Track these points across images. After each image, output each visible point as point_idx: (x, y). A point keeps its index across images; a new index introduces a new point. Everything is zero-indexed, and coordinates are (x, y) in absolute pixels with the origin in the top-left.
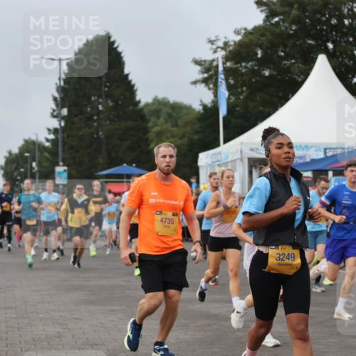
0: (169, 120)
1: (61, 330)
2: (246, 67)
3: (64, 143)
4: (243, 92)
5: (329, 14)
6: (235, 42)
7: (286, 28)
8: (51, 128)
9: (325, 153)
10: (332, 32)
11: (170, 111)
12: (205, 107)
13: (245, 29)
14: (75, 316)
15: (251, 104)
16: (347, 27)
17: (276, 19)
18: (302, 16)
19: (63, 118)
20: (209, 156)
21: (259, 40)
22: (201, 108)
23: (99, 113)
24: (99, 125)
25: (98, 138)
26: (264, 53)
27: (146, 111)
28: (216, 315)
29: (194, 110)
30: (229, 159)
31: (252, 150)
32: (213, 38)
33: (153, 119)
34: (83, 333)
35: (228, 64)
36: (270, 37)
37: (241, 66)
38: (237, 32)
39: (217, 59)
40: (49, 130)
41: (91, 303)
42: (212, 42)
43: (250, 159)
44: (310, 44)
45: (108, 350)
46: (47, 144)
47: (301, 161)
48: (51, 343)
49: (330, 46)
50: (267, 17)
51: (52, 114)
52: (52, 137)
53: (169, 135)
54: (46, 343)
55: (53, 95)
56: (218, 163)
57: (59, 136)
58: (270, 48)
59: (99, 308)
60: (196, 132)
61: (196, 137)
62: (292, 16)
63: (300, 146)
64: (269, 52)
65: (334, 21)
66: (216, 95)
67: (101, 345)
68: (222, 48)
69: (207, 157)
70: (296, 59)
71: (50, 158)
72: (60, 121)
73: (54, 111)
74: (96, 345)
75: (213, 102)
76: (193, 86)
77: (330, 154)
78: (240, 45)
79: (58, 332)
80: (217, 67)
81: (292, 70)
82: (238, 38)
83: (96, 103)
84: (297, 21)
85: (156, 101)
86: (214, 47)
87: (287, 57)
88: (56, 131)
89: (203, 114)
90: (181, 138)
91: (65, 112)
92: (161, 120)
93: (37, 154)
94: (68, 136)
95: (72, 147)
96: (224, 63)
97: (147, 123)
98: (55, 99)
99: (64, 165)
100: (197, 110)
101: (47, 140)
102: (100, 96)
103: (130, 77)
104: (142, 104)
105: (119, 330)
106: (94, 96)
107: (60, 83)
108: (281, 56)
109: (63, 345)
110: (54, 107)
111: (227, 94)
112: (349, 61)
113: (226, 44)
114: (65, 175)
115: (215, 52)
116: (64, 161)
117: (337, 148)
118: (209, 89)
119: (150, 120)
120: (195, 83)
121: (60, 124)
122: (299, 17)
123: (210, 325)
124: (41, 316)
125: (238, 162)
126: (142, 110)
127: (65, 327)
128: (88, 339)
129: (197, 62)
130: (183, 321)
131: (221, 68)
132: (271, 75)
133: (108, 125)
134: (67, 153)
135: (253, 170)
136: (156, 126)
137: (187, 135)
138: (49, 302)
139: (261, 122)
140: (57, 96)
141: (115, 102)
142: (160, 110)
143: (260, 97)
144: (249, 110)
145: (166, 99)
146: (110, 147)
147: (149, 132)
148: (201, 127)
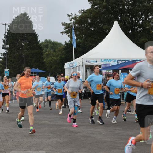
0: (52, 49)
2: (84, 27)
3: (8, 59)
4: (83, 37)
5: (119, 4)
6: (79, 16)
7: (101, 10)
8: (2, 53)
9: (118, 62)
10: (120, 11)
11: (52, 45)
12: (67, 43)
13: (83, 10)
14: (13, 132)
15: (86, 43)
16: (126, 9)
17: (97, 6)
18: (107, 5)
19: (7, 49)
21: (89, 15)
22: (65, 44)
23: (22, 46)
24: (23, 51)
25: (22, 57)
26: (91, 20)
27: (42, 46)
28: (72, 131)
29: (62, 45)
30: (77, 66)
31: (87, 61)
32: (70, 14)
33: (45, 49)
34: (17, 139)
35: (76, 25)
36: (94, 14)
37: (82, 26)
38: (80, 12)
39: (72, 23)
40: (1, 54)
42: (70, 16)
43: (85, 65)
44: (111, 17)
45: (28, 146)
46: (1, 60)
47: (108, 66)
48: (3, 143)
49: (120, 17)
50: (92, 5)
51: (3, 47)
52: (3, 57)
53: (52, 55)
54: (2, 144)
55: (3, 39)
56: (72, 67)
57: (6, 56)
58: (94, 18)
60: (63, 54)
61: (63, 56)
62: (103, 5)
63: (107, 60)
64: (94, 20)
65: (121, 7)
66: (71, 38)
67: (24, 144)
68: (73, 19)
69: (68, 65)
70: (105, 23)
71: (2, 66)
72: (6, 50)
73: (3, 46)
74: (22, 144)
75: (70, 41)
77: (120, 63)
78: (81, 17)
79: (6, 139)
80: (72, 26)
81: (103, 27)
82: (80, 14)
83: (21, 42)
84: (105, 7)
85: (46, 41)
86: (70, 18)
87: (101, 22)
88: (4, 54)
89: (66, 46)
90: (57, 57)
91: (8, 46)
92: (49, 49)
94: (10, 56)
95: (11, 61)
96: (74, 25)
97: (43, 51)
98: (4, 41)
99: (8, 69)
101: (1, 58)
102: (23, 40)
103: (35, 31)
104: (40, 43)
106: (20, 39)
107: (6, 34)
108: (99, 22)
109: (9, 144)
110: (3, 44)
111: (76, 38)
112: (127, 24)
113: (75, 17)
114: (8, 73)
115: (71, 20)
116: (8, 67)
117: (123, 61)
118: (68, 36)
119: (44, 49)
120: (62, 33)
121: (6, 51)
123: (70, 135)
125: (81, 66)
126: (40, 45)
127: (9, 136)
128: (19, 142)
129: (63, 24)
132: (94, 30)
133: (26, 51)
134: (9, 63)
135: (88, 70)
136: (46, 52)
137: (60, 55)
138: (2, 126)
139: (90, 50)
140: (5, 39)
141: (29, 42)
142: (48, 45)
143: (90, 39)
144: (85, 45)
145: (50, 40)
146: (27, 61)
147: (43, 54)
148: (65, 52)
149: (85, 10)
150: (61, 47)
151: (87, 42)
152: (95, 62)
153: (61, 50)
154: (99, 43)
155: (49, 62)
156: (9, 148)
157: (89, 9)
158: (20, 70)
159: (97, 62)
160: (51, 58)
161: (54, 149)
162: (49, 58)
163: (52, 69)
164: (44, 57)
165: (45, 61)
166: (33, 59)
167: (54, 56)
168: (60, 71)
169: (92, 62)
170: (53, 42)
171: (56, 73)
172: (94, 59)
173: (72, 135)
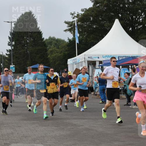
0: (56, 46)
1: (13, 131)
2: (86, 24)
3: (13, 56)
4: (85, 34)
5: (119, 3)
6: (81, 14)
7: (102, 8)
8: (8, 50)
9: (119, 58)
10: (121, 9)
11: (56, 42)
12: (70, 40)
13: (86, 9)
14: (19, 125)
16: (127, 8)
17: (98, 5)
18: (109, 4)
19: (13, 46)
20: (72, 60)
21: (91, 13)
22: (68, 41)
23: (27, 43)
24: (27, 48)
25: (27, 53)
26: (93, 18)
27: (46, 42)
28: (75, 125)
29: (65, 42)
30: (80, 62)
31: (89, 58)
32: (73, 13)
34: (22, 132)
35: (79, 23)
36: (96, 12)
37: (84, 24)
38: (82, 10)
39: (75, 21)
40: (7, 50)
41: (25, 120)
42: (72, 14)
43: (88, 61)
44: (112, 15)
45: (32, 139)
46: (7, 56)
47: (109, 62)
48: (9, 136)
49: (120, 15)
50: (94, 4)
51: (8, 44)
52: (8, 53)
53: (55, 52)
54: (7, 136)
55: (9, 36)
56: (75, 63)
57: (11, 53)
58: (96, 16)
59: (28, 122)
60: (66, 51)
61: (66, 53)
62: (104, 4)
63: (109, 56)
64: (95, 18)
65: (121, 6)
66: (74, 35)
67: (29, 137)
68: (76, 17)
69: (71, 61)
70: (106, 21)
71: (8, 62)
72: (12, 47)
73: (9, 43)
74: (27, 137)
75: (73, 38)
76: (65, 32)
77: (120, 59)
78: (83, 15)
79: (12, 132)
80: (75, 24)
81: (105, 25)
82: (83, 13)
83: (26, 39)
84: (106, 6)
85: (50, 38)
86: (73, 16)
87: (103, 20)
88: (10, 51)
89: (69, 43)
90: (60, 53)
91: (13, 43)
92: (52, 46)
93: (3, 60)
94: (15, 53)
95: (17, 57)
96: (77, 23)
97: (47, 47)
98: (9, 38)
99: (13, 65)
100: (67, 42)
101: (7, 54)
102: (27, 37)
104: (44, 40)
105: (36, 131)
106: (25, 37)
107: (11, 31)
108: (100, 20)
109: (14, 137)
110: (9, 41)
111: (78, 35)
112: (128, 21)
113: (78, 15)
114: (14, 68)
115: (74, 18)
116: (13, 63)
117: (124, 57)
118: (71, 33)
119: (48, 46)
120: (65, 31)
121: (12, 48)
122: (107, 4)
123: (73, 128)
124: (5, 125)
125: (84, 62)
126: (44, 42)
127: (15, 130)
128: (24, 135)
129: (66, 23)
130: (62, 127)
131: (76, 25)
132: (96, 27)
133: (31, 48)
134: (14, 60)
135: (90, 66)
136: (50, 48)
137: (63, 52)
138: (8, 120)
139: (93, 47)
140: (10, 37)
141: (34, 39)
142: (52, 42)
143: (92, 36)
144: (88, 42)
145: (54, 37)
146: (32, 57)
147: (47, 51)
148: (68, 49)
149: (88, 8)
150: (65, 44)
151: (89, 39)
152: (97, 58)
153: (64, 47)
154: (101, 40)
155: (53, 58)
156: (14, 141)
157: (91, 8)
158: (25, 66)
159: (98, 58)
160: (55, 55)
161: (57, 141)
162: (53, 54)
163: (55, 65)
164: (48, 54)
165: (49, 57)
166: (38, 55)
167: (57, 53)
168: (64, 66)
169: (94, 59)
170: (56, 39)
171: (60, 68)
172: (95, 55)
173: (75, 128)
